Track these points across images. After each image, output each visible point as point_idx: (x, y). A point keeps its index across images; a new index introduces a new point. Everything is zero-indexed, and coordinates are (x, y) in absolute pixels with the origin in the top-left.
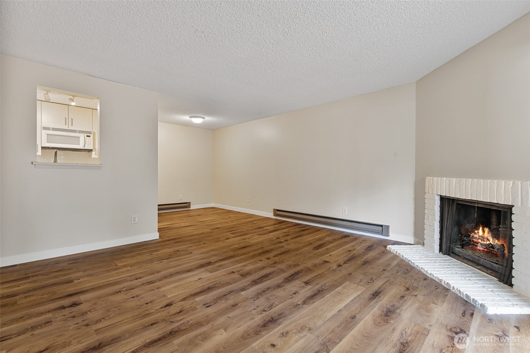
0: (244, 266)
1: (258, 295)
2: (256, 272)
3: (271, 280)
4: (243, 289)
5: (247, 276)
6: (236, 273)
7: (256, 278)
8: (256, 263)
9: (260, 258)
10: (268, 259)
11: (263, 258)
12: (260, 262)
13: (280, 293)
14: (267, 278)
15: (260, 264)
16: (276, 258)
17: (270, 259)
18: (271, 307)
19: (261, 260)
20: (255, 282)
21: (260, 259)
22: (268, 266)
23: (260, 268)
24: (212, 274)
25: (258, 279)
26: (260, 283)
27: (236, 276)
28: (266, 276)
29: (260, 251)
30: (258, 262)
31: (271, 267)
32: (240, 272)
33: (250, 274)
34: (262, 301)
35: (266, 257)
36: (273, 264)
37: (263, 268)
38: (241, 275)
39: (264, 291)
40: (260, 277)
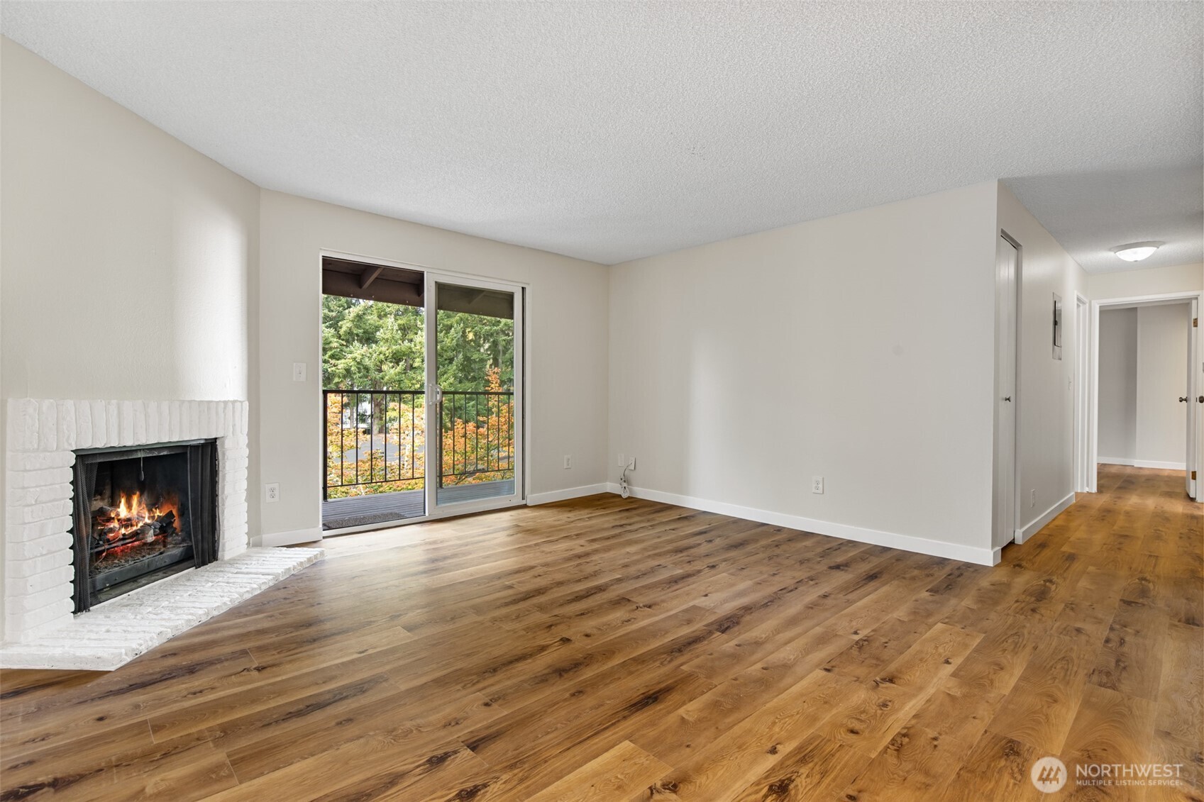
0: (629, 620)
1: (595, 574)
2: (600, 606)
3: (569, 592)
4: (619, 580)
5: (618, 598)
6: (641, 605)
7: (600, 595)
8: (599, 629)
9: (589, 645)
10: (566, 641)
11: (580, 646)
12: (589, 631)
13: (559, 577)
14: (577, 595)
15: (589, 624)
16: (543, 643)
17: (561, 640)
18: (578, 565)
19: (587, 636)
20: (600, 589)
21: (588, 641)
22: (570, 618)
23: (590, 614)
24: (691, 604)
25: (595, 593)
26: (592, 588)
27: (641, 600)
28: (578, 598)
29: (588, 673)
30: (595, 631)
31: (564, 617)
32: (634, 607)
33: (611, 601)
34: (589, 569)
35: (572, 646)
36: (556, 625)
37: (582, 614)
38: (629, 600)
39: (585, 578)
40: (590, 597)
